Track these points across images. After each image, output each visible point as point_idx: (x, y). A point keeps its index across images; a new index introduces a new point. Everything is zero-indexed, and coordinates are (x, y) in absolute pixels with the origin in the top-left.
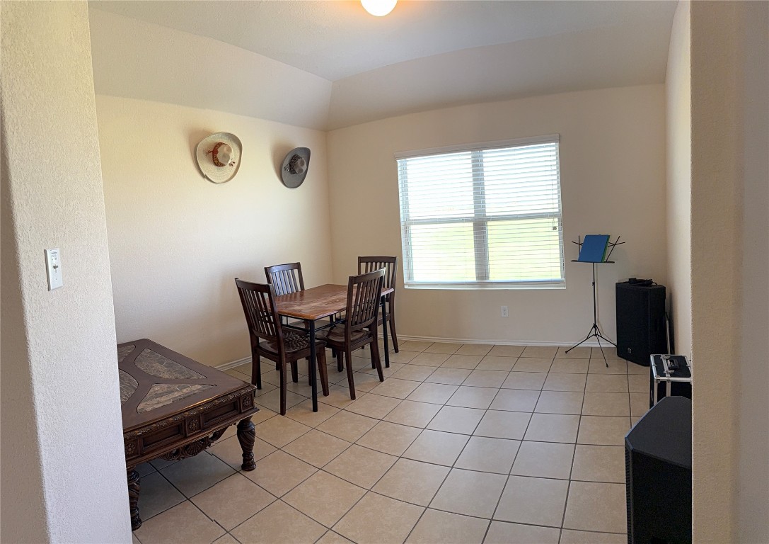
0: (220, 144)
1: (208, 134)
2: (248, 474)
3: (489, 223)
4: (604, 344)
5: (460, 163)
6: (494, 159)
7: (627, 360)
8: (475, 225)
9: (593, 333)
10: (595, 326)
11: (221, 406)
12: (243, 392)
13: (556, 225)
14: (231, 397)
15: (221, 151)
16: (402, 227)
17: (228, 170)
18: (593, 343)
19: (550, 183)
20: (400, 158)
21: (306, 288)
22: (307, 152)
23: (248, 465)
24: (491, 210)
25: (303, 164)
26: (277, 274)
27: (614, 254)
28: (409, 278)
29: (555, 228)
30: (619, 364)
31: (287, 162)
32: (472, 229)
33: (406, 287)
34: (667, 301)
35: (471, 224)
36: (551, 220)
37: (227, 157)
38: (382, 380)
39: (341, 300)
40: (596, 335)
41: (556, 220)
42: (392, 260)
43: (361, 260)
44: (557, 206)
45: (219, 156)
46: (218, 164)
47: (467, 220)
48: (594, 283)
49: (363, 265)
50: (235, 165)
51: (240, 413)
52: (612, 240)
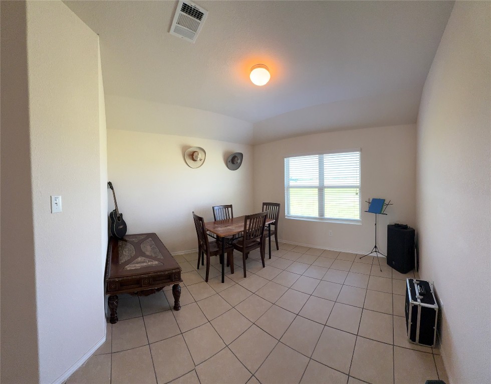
0: (195, 152)
1: (190, 147)
2: (175, 312)
3: (325, 189)
4: (380, 255)
5: (313, 160)
6: (329, 159)
7: (392, 267)
8: (319, 190)
9: (374, 250)
10: (376, 247)
11: (159, 276)
12: (174, 271)
13: (358, 192)
14: (167, 273)
15: (195, 154)
16: (286, 189)
17: (199, 163)
18: (374, 254)
19: (356, 171)
20: (286, 158)
21: (234, 217)
22: (241, 155)
23: (176, 307)
24: (326, 183)
25: (238, 160)
26: (217, 210)
27: (387, 210)
28: (288, 214)
29: (357, 194)
30: (388, 270)
31: (230, 159)
32: (317, 192)
33: (286, 217)
34: (415, 237)
35: (317, 189)
36: (355, 189)
37: (197, 157)
38: (264, 266)
39: (241, 226)
40: (376, 251)
41: (358, 189)
42: (278, 205)
43: (264, 204)
44: (359, 183)
45: (194, 157)
46: (194, 160)
47: (315, 187)
48: (376, 224)
49: (265, 206)
50: (202, 161)
51: (172, 281)
52: (386, 202)
